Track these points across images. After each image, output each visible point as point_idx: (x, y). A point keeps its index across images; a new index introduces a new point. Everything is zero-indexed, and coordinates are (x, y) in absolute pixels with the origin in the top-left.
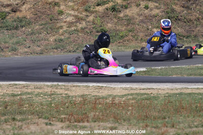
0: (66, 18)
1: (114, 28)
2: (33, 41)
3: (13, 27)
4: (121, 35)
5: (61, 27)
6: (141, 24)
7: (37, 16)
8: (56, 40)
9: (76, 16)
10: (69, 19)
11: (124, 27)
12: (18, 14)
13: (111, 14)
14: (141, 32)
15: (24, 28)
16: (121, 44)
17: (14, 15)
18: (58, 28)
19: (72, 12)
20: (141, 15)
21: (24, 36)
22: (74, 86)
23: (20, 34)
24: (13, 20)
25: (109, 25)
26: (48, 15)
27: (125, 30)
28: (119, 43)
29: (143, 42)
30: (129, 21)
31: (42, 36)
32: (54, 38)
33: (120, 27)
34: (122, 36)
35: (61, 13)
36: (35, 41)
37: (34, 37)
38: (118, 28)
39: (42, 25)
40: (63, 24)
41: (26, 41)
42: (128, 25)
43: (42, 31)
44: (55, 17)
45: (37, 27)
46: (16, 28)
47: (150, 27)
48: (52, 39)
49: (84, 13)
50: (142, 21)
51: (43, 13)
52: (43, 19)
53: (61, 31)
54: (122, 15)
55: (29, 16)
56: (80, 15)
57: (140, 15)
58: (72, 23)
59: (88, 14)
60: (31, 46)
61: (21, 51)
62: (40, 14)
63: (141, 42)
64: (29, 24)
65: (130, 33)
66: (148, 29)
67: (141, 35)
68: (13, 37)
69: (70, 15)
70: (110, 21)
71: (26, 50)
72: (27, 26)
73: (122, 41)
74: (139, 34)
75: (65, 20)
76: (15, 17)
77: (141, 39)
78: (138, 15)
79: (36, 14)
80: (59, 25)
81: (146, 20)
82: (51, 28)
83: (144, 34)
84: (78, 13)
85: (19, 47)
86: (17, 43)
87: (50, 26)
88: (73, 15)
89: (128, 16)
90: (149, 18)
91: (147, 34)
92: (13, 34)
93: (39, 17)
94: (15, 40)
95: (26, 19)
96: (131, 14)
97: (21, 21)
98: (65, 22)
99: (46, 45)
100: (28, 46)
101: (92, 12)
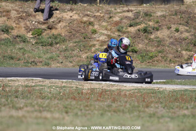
0: (99, 37)
1: (145, 49)
2: (66, 57)
3: (48, 43)
4: (151, 55)
5: (94, 45)
6: (170, 45)
7: (72, 34)
8: (88, 57)
9: (108, 36)
10: (102, 38)
11: (155, 49)
12: (54, 32)
13: (142, 35)
14: (170, 53)
15: (58, 45)
16: (151, 64)
17: (49, 32)
18: (91, 46)
19: (105, 32)
20: (172, 37)
21: (58, 52)
22: (87, 83)
23: (54, 50)
24: (48, 36)
25: (140, 46)
26: (82, 33)
27: (155, 51)
28: (149, 63)
29: (172, 63)
30: (160, 42)
31: (75, 53)
32: (86, 55)
33: (150, 48)
34: (151, 57)
35: (94, 32)
36: (68, 57)
37: (67, 53)
38: (148, 49)
39: (75, 43)
40: (95, 43)
41: (59, 57)
42: (158, 46)
43: (76, 48)
44: (89, 35)
45: (71, 44)
46: (51, 45)
47: (180, 49)
48: (84, 56)
49: (116, 34)
50: (172, 43)
51: (77, 32)
52: (77, 37)
53: (93, 49)
54: (152, 36)
55: (64, 33)
56: (113, 35)
57: (170, 37)
58: (105, 42)
59: (121, 34)
60: (64, 61)
61: (54, 65)
62: (74, 33)
63: (170, 63)
64: (64, 41)
65: (160, 54)
66: (177, 51)
67: (170, 56)
68: (47, 52)
69: (103, 34)
70: (141, 41)
71: (59, 65)
72: (61, 43)
73: (151, 61)
74: (168, 55)
75: (97, 39)
76: (51, 34)
77: (170, 60)
78: (169, 37)
79: (71, 32)
80: (91, 43)
81: (176, 43)
82: (84, 46)
83: (173, 56)
84: (111, 32)
85: (52, 62)
86: (51, 58)
87: (83, 44)
88: (106, 35)
89: (158, 37)
90: (179, 41)
91: (176, 56)
92: (48, 50)
93: (74, 35)
94: (48, 55)
95: (61, 36)
96: (162, 36)
97: (56, 38)
98: (98, 41)
99: (78, 62)
100: (61, 61)
101: (124, 33)
